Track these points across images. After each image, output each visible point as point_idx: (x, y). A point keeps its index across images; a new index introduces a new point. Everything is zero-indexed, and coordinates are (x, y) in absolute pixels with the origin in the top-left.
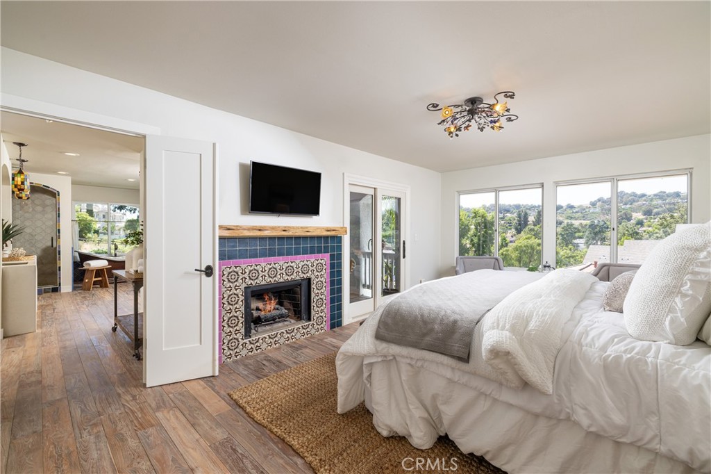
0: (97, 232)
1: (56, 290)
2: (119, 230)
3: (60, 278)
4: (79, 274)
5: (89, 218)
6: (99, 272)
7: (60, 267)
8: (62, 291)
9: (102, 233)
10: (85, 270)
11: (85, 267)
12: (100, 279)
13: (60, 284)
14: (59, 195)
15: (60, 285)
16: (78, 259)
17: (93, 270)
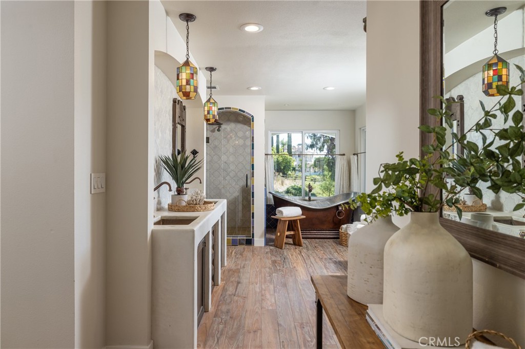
0: (294, 169)
1: (249, 242)
2: (310, 168)
3: (253, 227)
4: (272, 224)
5: (289, 157)
6: (292, 224)
7: (253, 213)
8: (255, 245)
9: (297, 170)
10: (277, 220)
11: (278, 216)
12: (292, 233)
13: (253, 234)
14: (253, 121)
15: (253, 237)
16: (272, 202)
17: (286, 221)
